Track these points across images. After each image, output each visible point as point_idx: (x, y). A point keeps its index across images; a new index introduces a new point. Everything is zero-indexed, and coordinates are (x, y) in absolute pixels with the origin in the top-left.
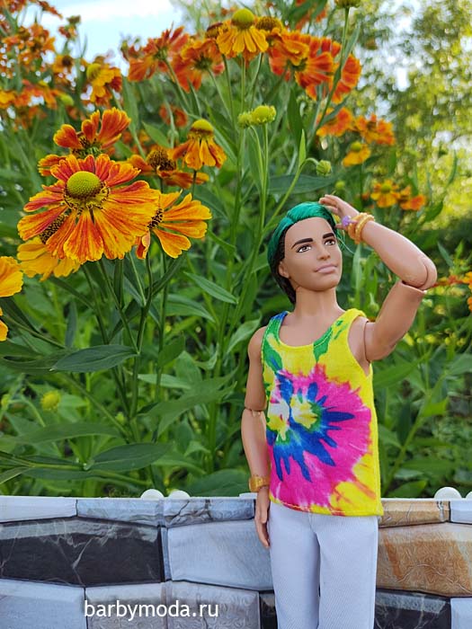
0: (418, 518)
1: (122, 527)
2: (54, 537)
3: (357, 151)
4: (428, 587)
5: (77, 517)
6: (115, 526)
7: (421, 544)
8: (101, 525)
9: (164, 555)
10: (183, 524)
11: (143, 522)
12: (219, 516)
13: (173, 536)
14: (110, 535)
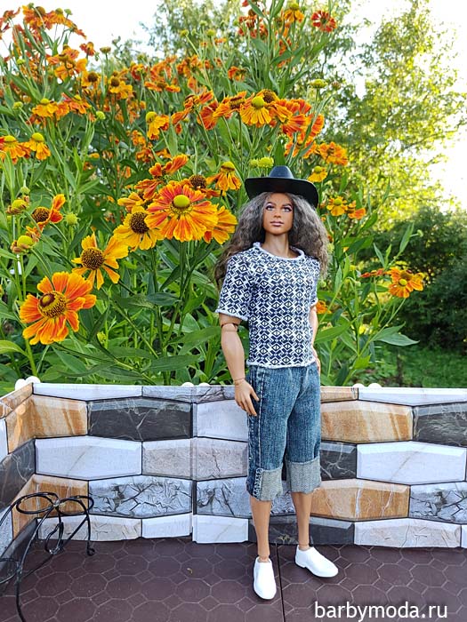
0: (340, 396)
1: (169, 403)
2: (127, 409)
3: (318, 172)
4: (345, 438)
5: (142, 397)
6: (165, 403)
7: (342, 412)
8: (156, 402)
9: (194, 420)
10: (208, 401)
11: (183, 399)
12: (228, 395)
13: (200, 409)
14: (162, 408)
